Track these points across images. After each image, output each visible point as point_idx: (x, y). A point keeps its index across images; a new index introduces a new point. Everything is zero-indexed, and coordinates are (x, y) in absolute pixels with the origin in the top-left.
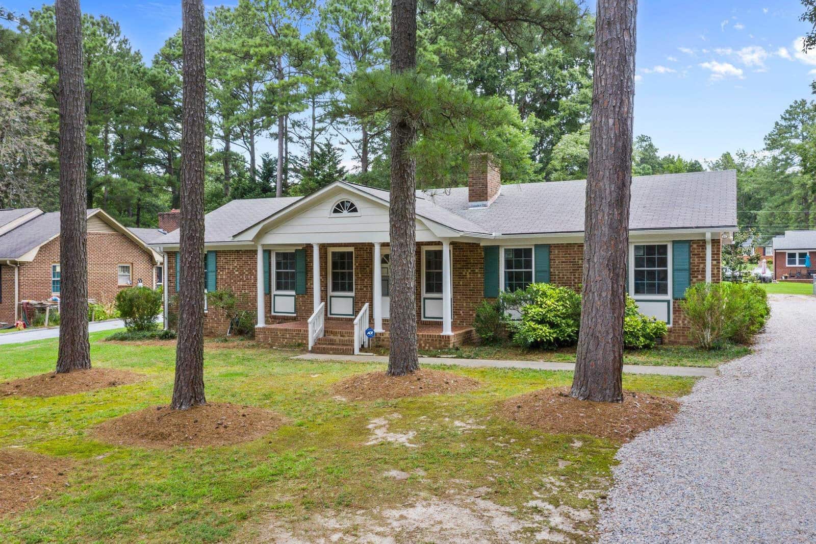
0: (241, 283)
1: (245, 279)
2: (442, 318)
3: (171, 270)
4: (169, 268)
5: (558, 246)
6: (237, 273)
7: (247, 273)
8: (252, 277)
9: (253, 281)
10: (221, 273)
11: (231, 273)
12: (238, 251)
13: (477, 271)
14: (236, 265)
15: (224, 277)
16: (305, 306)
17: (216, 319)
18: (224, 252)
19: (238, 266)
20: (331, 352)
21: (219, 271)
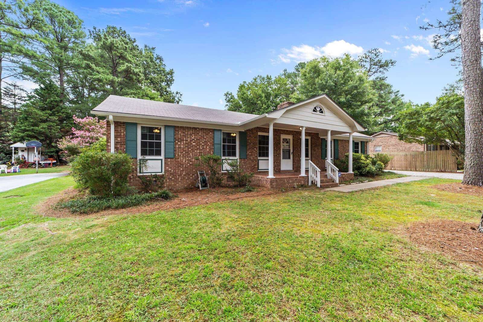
0: (198, 151)
1: (201, 148)
2: (308, 168)
3: (119, 139)
4: (116, 137)
5: (340, 140)
6: (194, 144)
7: (203, 144)
8: (208, 147)
9: (208, 150)
10: (179, 143)
11: (188, 144)
12: (195, 129)
13: (319, 148)
14: (193, 138)
15: (182, 146)
16: (245, 166)
17: (173, 179)
18: (181, 127)
19: (195, 139)
20: (330, 187)
21: (177, 142)
